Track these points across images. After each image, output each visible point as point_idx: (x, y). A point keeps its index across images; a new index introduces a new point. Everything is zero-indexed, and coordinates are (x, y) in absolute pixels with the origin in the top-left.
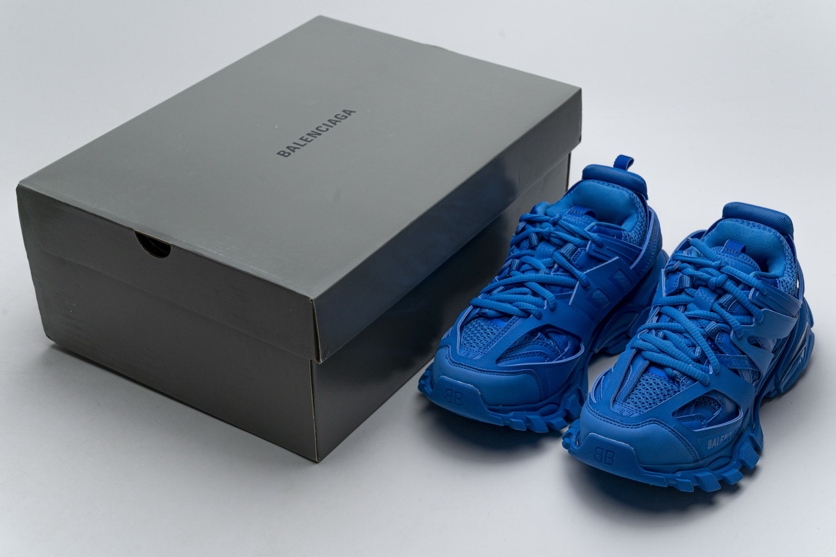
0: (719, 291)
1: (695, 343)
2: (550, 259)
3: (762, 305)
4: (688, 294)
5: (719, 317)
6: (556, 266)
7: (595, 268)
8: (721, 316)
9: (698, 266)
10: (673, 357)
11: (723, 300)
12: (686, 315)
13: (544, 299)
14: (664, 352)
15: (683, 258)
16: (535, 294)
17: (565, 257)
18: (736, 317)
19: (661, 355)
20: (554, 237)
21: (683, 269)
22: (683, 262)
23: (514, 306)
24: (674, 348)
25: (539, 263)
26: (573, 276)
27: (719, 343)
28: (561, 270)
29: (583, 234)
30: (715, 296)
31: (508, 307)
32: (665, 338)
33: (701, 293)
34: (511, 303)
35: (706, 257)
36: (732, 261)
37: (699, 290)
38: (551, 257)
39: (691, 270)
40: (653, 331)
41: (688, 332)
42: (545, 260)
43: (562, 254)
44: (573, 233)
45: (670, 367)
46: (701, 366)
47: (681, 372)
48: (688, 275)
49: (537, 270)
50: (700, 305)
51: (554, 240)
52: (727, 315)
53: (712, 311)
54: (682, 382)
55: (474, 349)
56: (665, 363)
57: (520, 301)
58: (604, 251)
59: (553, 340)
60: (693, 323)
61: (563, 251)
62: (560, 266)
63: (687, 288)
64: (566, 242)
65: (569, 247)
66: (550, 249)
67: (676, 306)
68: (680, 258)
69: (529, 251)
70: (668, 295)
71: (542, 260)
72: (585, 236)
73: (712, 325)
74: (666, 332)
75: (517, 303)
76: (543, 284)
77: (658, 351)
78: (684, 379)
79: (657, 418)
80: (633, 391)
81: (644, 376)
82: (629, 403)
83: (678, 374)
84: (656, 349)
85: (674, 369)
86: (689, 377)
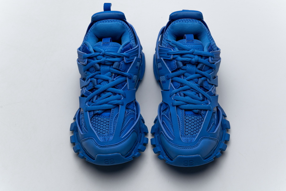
0: (197, 64)
1: (197, 92)
2: (109, 72)
3: (214, 62)
4: (182, 69)
5: (200, 75)
6: (113, 75)
7: (130, 68)
8: (201, 74)
9: (181, 55)
10: (194, 104)
11: (199, 66)
12: (186, 80)
13: (120, 94)
14: (189, 103)
15: (173, 53)
16: (115, 94)
17: (117, 69)
18: (206, 72)
19: (188, 105)
20: (107, 62)
21: (176, 58)
22: (174, 55)
23: (109, 104)
24: (192, 99)
25: (105, 76)
26: (123, 76)
27: (205, 87)
28: (116, 75)
29: (118, 55)
30: (195, 66)
31: (106, 106)
32: (185, 95)
33: (188, 67)
34: (106, 103)
35: (184, 49)
36: (193, 46)
37: (187, 66)
38: (110, 71)
39: (180, 58)
40: (178, 94)
41: (192, 88)
42: (107, 74)
43: (114, 68)
44: (114, 57)
45: (194, 109)
46: (204, 101)
47: (200, 110)
48: (180, 61)
49: (107, 81)
50: (191, 73)
51: (107, 63)
52: (203, 73)
53: (196, 73)
54: (202, 114)
55: (105, 134)
56: (192, 108)
57: (111, 101)
58: (131, 58)
59: (130, 109)
60: (191, 82)
61: (114, 66)
62: (115, 74)
63: (182, 67)
64: (113, 62)
65: (116, 64)
66: (108, 68)
67: (179, 76)
68: (172, 53)
69: (97, 72)
70: (172, 72)
71: (106, 74)
72: (120, 55)
73: (200, 80)
74: (184, 92)
75: (110, 102)
76: (114, 87)
77: (186, 103)
78: (203, 112)
79: (202, 137)
80: (185, 127)
81: (186, 117)
82: (187, 134)
83: (199, 111)
84: (185, 103)
85: (196, 109)
86: (204, 110)
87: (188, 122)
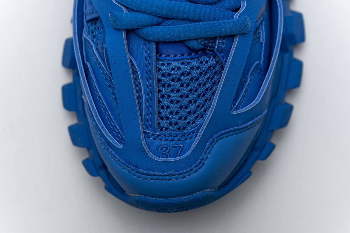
14: (168, 19)
45: (190, 40)
47: (210, 38)
54: (218, 49)
77: (160, 20)
78: (219, 43)
79: (217, 133)
80: (160, 102)
81: (161, 67)
82: (167, 129)
83: (207, 43)
84: (156, 19)
85: (197, 39)
86: (223, 37)
87: (169, 85)
